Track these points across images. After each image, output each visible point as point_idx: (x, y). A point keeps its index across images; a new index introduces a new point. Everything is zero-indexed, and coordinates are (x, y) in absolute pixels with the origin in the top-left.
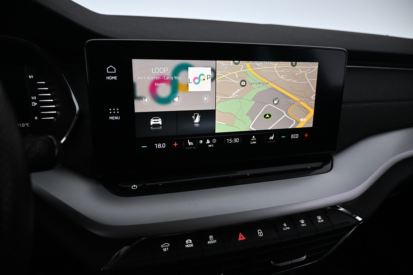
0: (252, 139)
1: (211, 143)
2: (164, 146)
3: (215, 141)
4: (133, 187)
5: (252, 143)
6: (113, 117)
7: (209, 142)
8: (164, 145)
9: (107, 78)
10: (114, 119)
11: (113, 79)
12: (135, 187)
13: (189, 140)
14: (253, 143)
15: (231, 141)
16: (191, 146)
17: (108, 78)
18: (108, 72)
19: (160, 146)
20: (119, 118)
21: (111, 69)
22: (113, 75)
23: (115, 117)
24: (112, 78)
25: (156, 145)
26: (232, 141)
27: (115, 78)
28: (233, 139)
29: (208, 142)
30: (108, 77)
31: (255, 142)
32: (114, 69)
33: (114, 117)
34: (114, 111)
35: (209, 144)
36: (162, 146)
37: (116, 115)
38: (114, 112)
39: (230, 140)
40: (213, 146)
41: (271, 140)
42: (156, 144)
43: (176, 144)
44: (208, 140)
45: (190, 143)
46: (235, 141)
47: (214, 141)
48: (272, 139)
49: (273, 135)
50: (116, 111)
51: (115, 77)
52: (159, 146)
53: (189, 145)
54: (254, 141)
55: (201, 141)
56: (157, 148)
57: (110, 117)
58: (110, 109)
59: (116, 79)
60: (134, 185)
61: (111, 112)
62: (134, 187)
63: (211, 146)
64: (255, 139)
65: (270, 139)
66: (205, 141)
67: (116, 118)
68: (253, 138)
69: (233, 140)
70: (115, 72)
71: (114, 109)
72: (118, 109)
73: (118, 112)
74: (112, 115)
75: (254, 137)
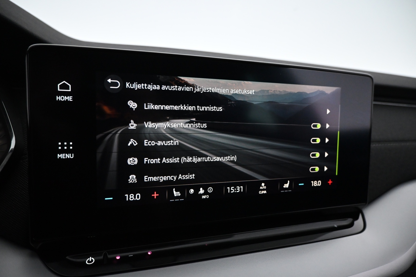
0: (261, 188)
1: (206, 193)
2: (138, 197)
3: (211, 190)
4: (89, 262)
5: (261, 192)
6: (63, 154)
7: (203, 192)
10: (64, 157)
11: (67, 100)
12: (92, 261)
13: (174, 189)
14: (263, 193)
15: (232, 191)
16: (177, 197)
17: (59, 98)
18: (60, 89)
19: (133, 197)
20: (72, 156)
21: (64, 86)
22: (67, 94)
23: (67, 155)
24: (65, 98)
25: (126, 196)
26: (235, 190)
27: (70, 98)
28: (235, 187)
30: (58, 97)
31: (265, 192)
32: (69, 86)
33: (65, 155)
34: (66, 146)
35: (204, 194)
36: (135, 197)
37: (68, 151)
38: (66, 148)
39: (232, 189)
40: (208, 197)
41: (286, 189)
43: (155, 195)
44: (201, 189)
45: (176, 194)
46: (238, 190)
47: (209, 190)
48: (287, 187)
49: (289, 181)
50: (68, 146)
51: (70, 97)
52: (131, 197)
53: (175, 195)
54: (264, 190)
55: (192, 191)
56: (127, 200)
57: (58, 155)
58: (60, 144)
59: (70, 100)
60: (91, 257)
61: (60, 148)
62: (90, 260)
63: (206, 197)
64: (265, 187)
65: (284, 187)
66: (197, 190)
67: (69, 156)
68: (262, 186)
69: (236, 189)
70: (70, 90)
71: (65, 143)
72: (71, 143)
73: (71, 148)
74: (63, 151)
75: (263, 184)
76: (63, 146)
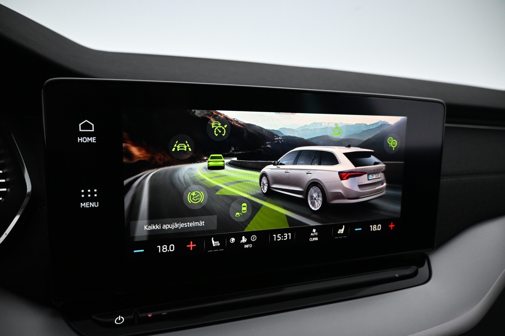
0: (312, 234)
1: (249, 242)
3: (255, 238)
4: (118, 321)
5: (311, 240)
6: (87, 203)
7: (246, 241)
8: (172, 247)
9: (79, 140)
10: (88, 206)
11: (90, 141)
12: (121, 320)
13: (213, 239)
14: (314, 240)
15: (279, 238)
16: (216, 247)
17: (81, 140)
18: (81, 129)
19: (166, 248)
20: (96, 205)
21: (86, 126)
22: (89, 135)
23: (91, 203)
24: (88, 139)
26: (281, 238)
27: (93, 140)
28: (282, 235)
29: (244, 240)
30: (80, 138)
31: (316, 239)
32: (92, 125)
33: (89, 204)
34: (89, 193)
35: (246, 243)
36: (168, 248)
37: (92, 200)
38: (89, 196)
39: (278, 237)
40: (251, 246)
41: (341, 234)
42: (159, 247)
43: (191, 246)
44: (243, 237)
45: (215, 243)
46: (285, 238)
47: (252, 238)
48: (342, 232)
49: (344, 226)
50: (92, 193)
51: (93, 138)
52: (165, 249)
53: (214, 245)
54: (315, 236)
55: (233, 240)
56: (160, 252)
57: (81, 204)
58: (83, 191)
59: (93, 142)
60: (120, 316)
61: (83, 196)
62: (120, 319)
63: (249, 247)
64: (316, 234)
65: (338, 232)
66: (238, 239)
67: (93, 205)
68: (314, 233)
69: (283, 237)
70: (93, 130)
71: (89, 191)
72: (95, 190)
73: (96, 195)
74: (86, 200)
75: (314, 230)
76: (86, 193)
